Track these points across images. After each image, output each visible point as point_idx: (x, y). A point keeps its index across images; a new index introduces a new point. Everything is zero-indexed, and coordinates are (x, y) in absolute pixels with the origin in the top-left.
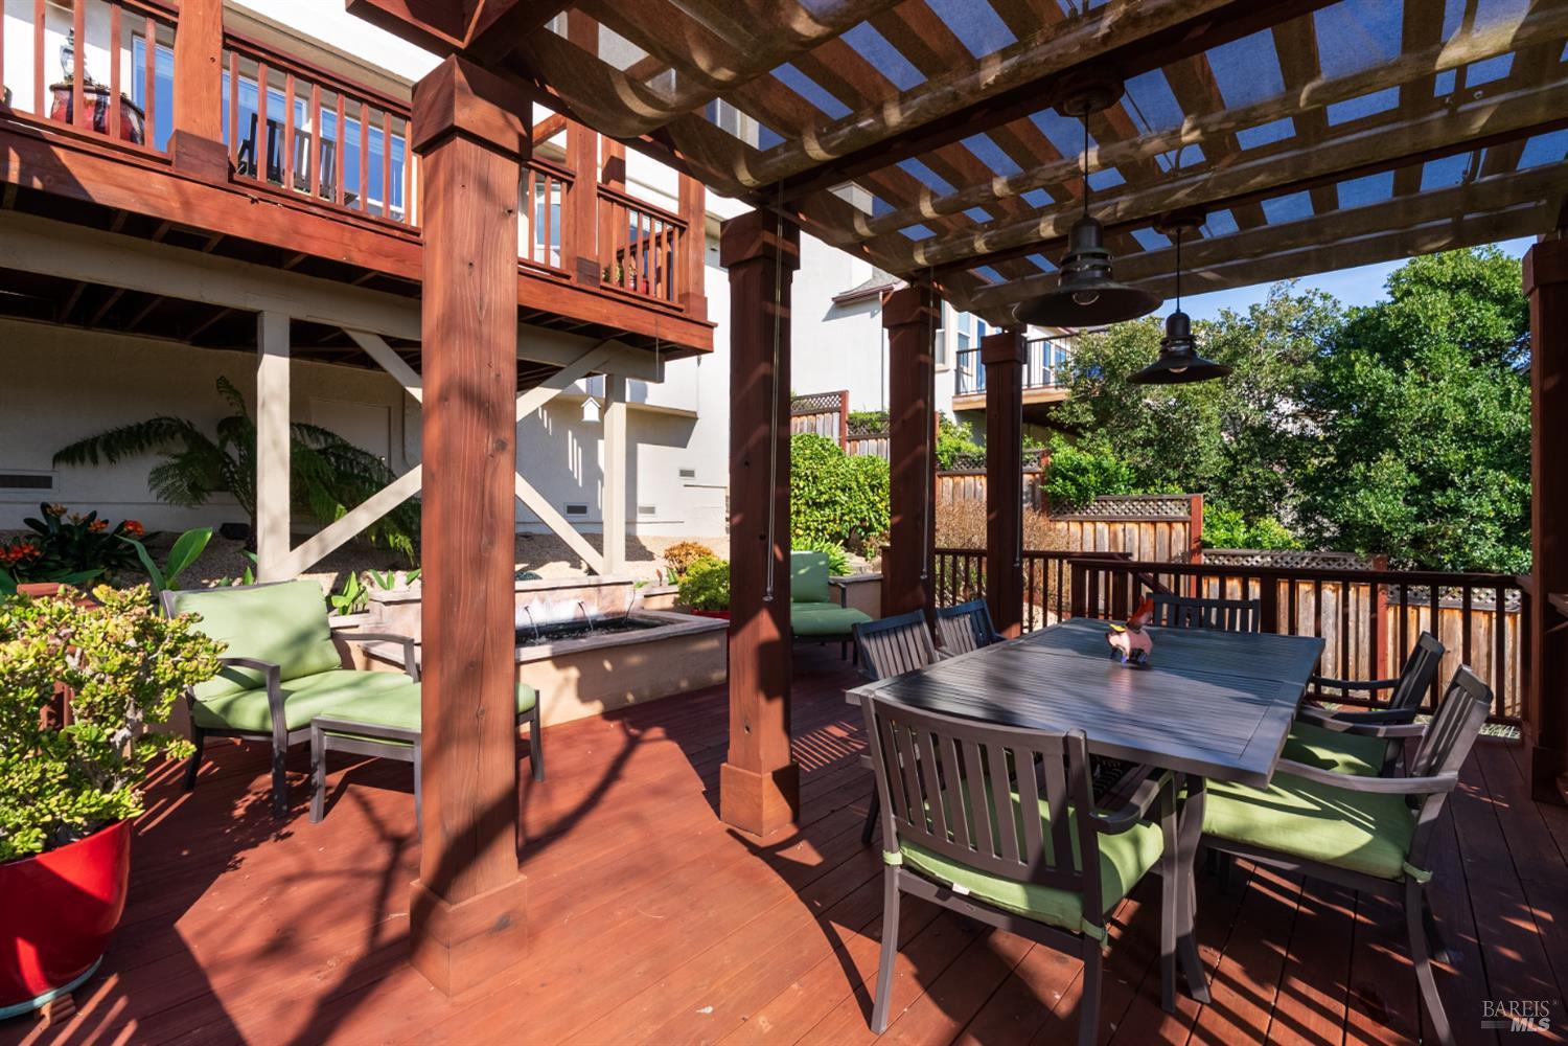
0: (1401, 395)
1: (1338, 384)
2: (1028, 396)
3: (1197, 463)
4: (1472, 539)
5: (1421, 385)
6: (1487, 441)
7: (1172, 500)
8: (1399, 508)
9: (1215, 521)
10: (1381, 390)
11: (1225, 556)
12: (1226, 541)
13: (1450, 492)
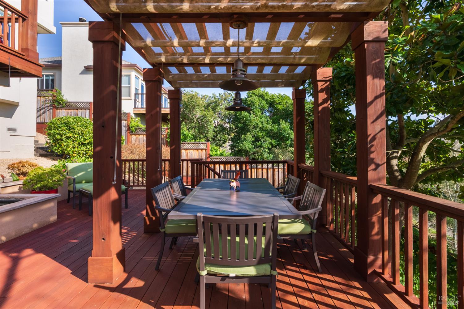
0: (251, 119)
1: (238, 115)
2: (164, 111)
3: (208, 133)
4: (264, 153)
5: (254, 117)
6: (265, 131)
7: (202, 144)
8: (251, 146)
9: (213, 149)
10: (247, 118)
11: (215, 158)
12: (215, 155)
13: (260, 142)
